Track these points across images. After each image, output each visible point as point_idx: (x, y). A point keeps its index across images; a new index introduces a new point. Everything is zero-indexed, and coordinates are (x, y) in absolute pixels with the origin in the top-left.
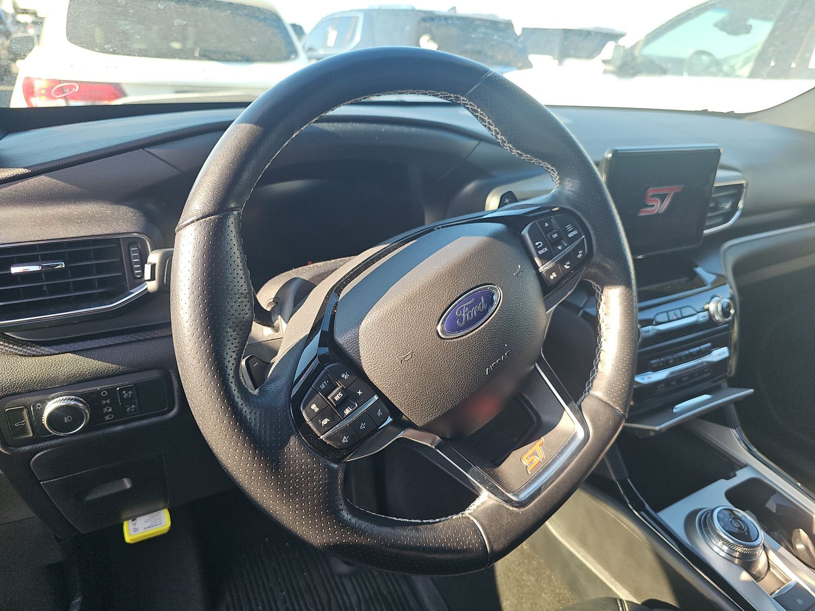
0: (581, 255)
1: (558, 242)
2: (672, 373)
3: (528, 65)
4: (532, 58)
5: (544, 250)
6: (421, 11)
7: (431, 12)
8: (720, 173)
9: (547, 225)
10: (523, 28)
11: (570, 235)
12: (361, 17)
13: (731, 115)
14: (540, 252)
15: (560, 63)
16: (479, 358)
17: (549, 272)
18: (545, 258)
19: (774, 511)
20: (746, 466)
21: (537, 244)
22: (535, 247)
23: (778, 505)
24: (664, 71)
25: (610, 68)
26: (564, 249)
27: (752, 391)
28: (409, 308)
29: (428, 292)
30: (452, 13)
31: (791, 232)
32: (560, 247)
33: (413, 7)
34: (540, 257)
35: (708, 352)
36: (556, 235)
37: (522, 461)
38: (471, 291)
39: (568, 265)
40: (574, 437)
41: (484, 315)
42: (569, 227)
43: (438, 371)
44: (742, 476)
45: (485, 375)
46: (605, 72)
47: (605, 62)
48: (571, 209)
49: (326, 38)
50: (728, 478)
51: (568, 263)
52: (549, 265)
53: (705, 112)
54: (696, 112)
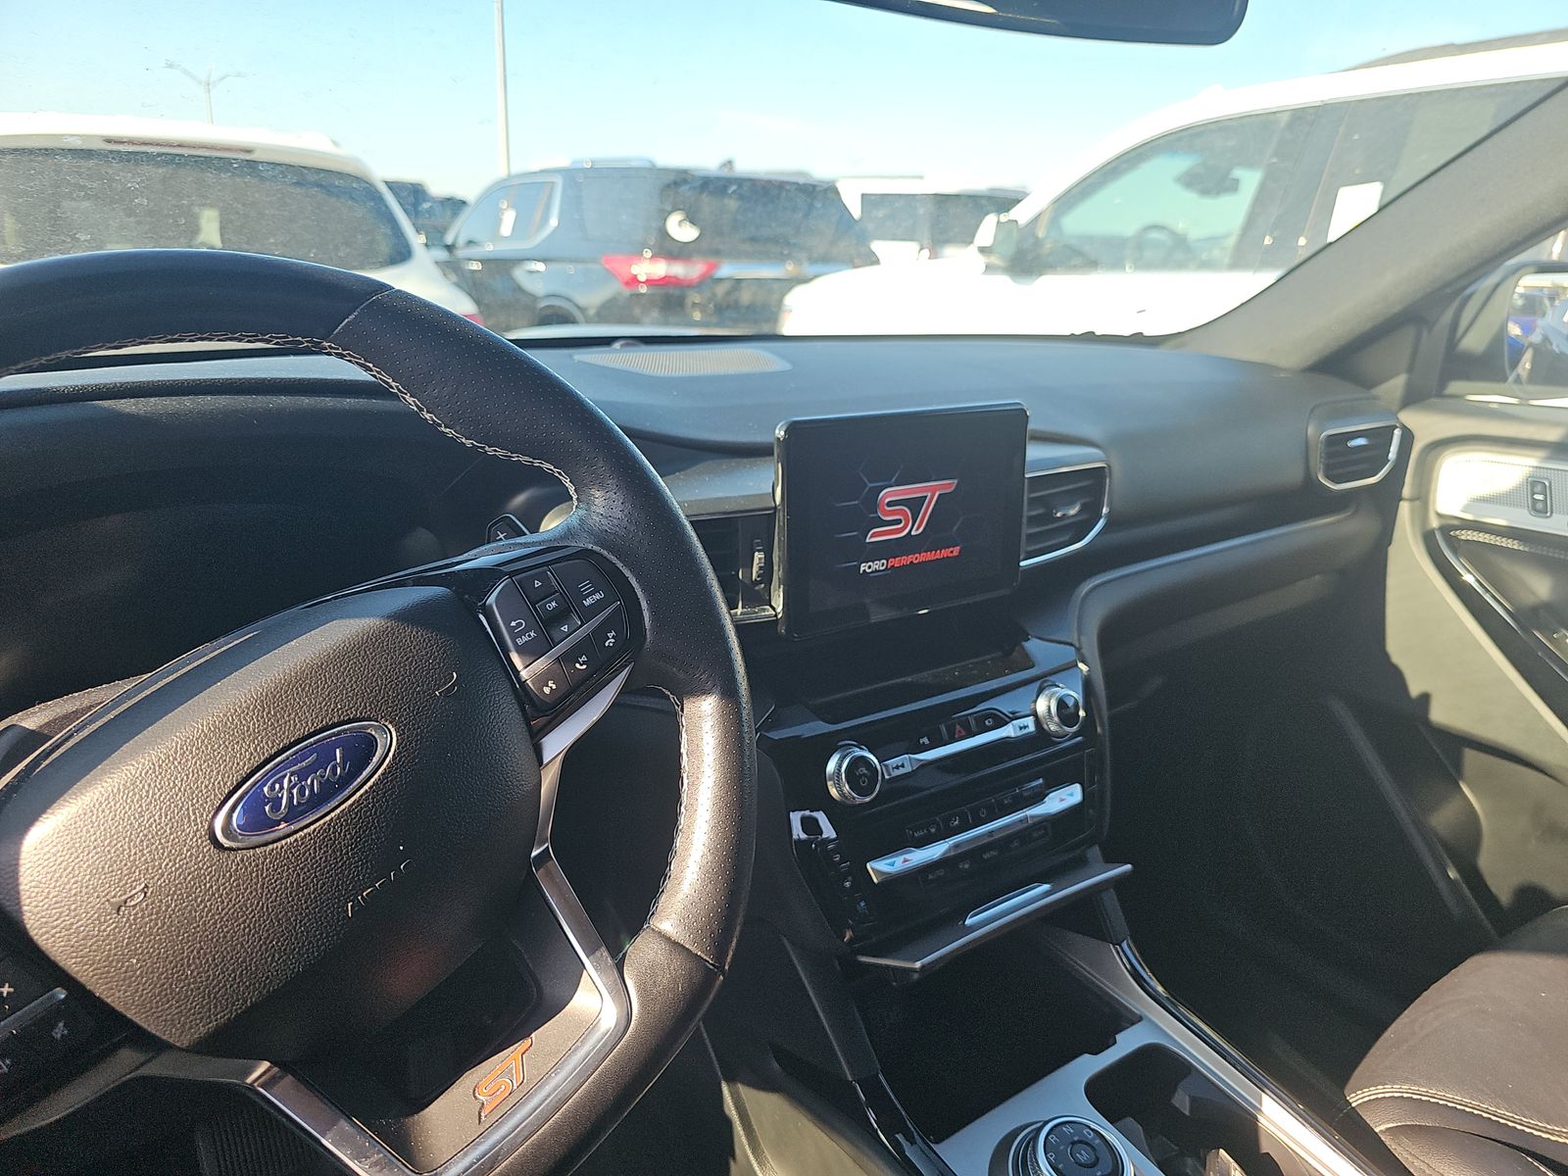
0: (613, 640)
1: (561, 616)
2: (957, 846)
3: (872, 260)
4: (877, 246)
5: (530, 636)
6: (666, 170)
7: (685, 171)
8: (1034, 452)
9: (537, 584)
10: (863, 195)
11: (587, 602)
12: (559, 181)
13: (1138, 340)
14: (519, 641)
15: (934, 255)
16: (324, 884)
17: (542, 679)
18: (532, 652)
19: (1187, 1113)
20: (1140, 1019)
21: (513, 624)
22: (511, 630)
23: (1193, 1100)
24: (1091, 264)
25: (994, 260)
26: (573, 633)
27: (1128, 867)
28: (146, 787)
29: (198, 749)
30: (725, 173)
31: (1215, 552)
32: (565, 628)
33: (651, 162)
34: (520, 650)
35: (1039, 797)
36: (554, 604)
37: (477, 1095)
38: (312, 740)
39: (584, 663)
40: (592, 1026)
41: (343, 788)
42: (585, 586)
43: (215, 923)
44: (1127, 1042)
45: (344, 918)
46: (989, 268)
47: (983, 250)
48: (596, 548)
49: (498, 222)
50: (1096, 1051)
51: (584, 658)
52: (541, 664)
53: (1089, 337)
54: (1072, 338)
